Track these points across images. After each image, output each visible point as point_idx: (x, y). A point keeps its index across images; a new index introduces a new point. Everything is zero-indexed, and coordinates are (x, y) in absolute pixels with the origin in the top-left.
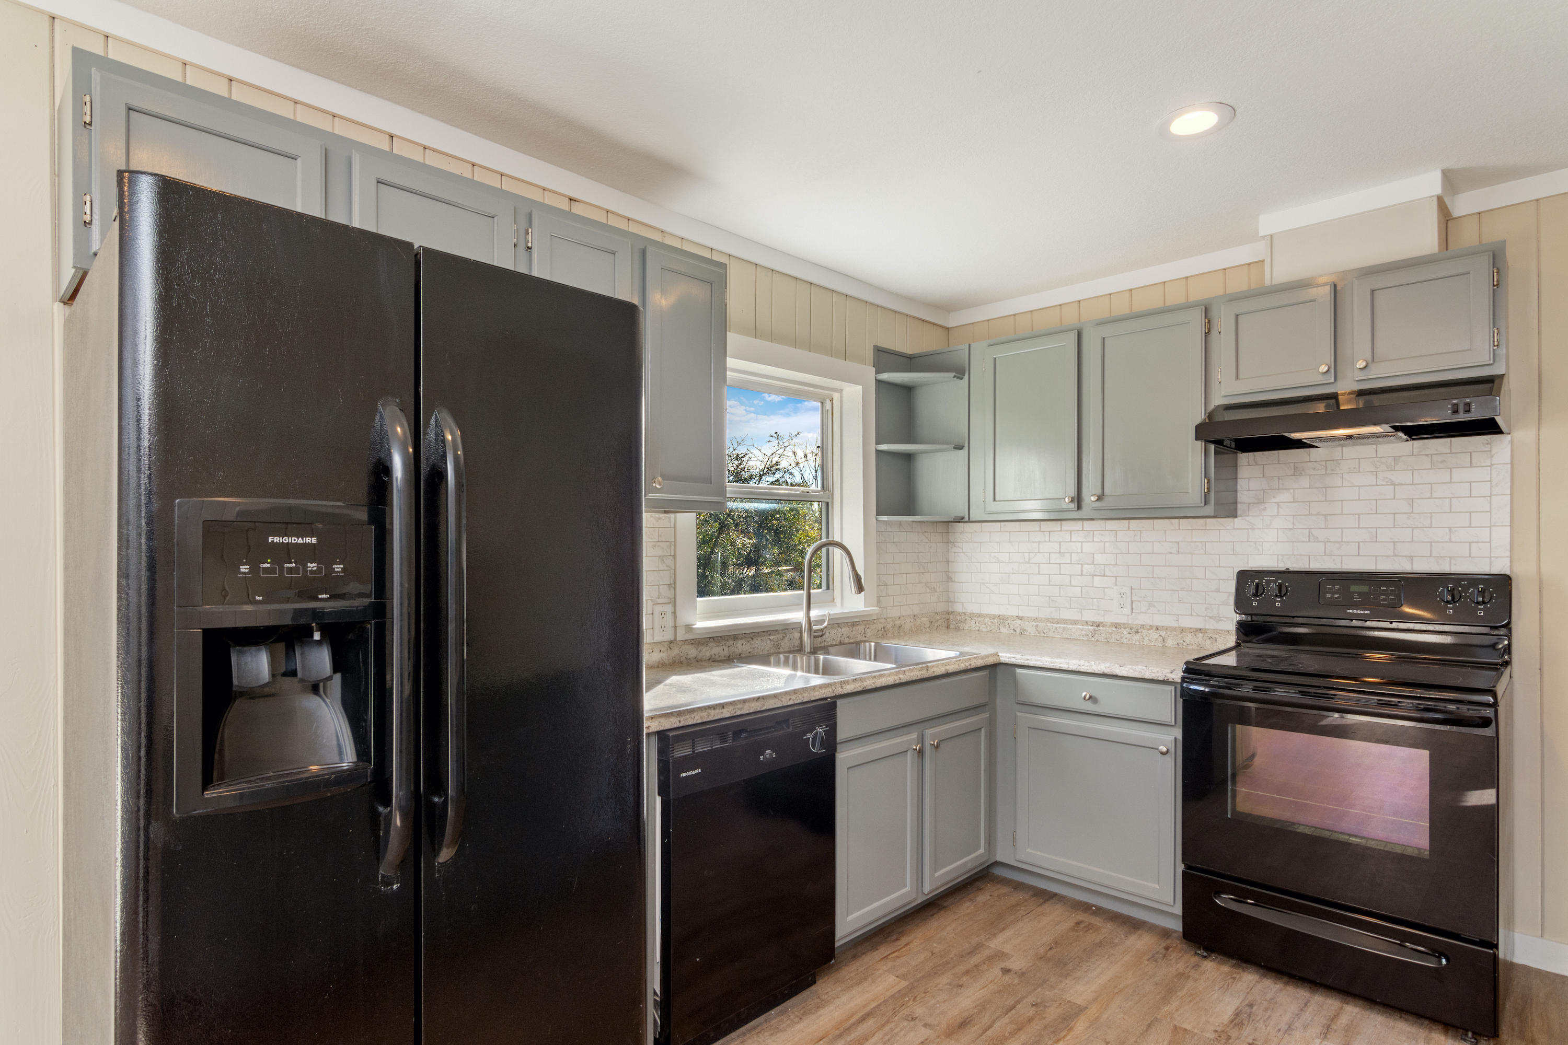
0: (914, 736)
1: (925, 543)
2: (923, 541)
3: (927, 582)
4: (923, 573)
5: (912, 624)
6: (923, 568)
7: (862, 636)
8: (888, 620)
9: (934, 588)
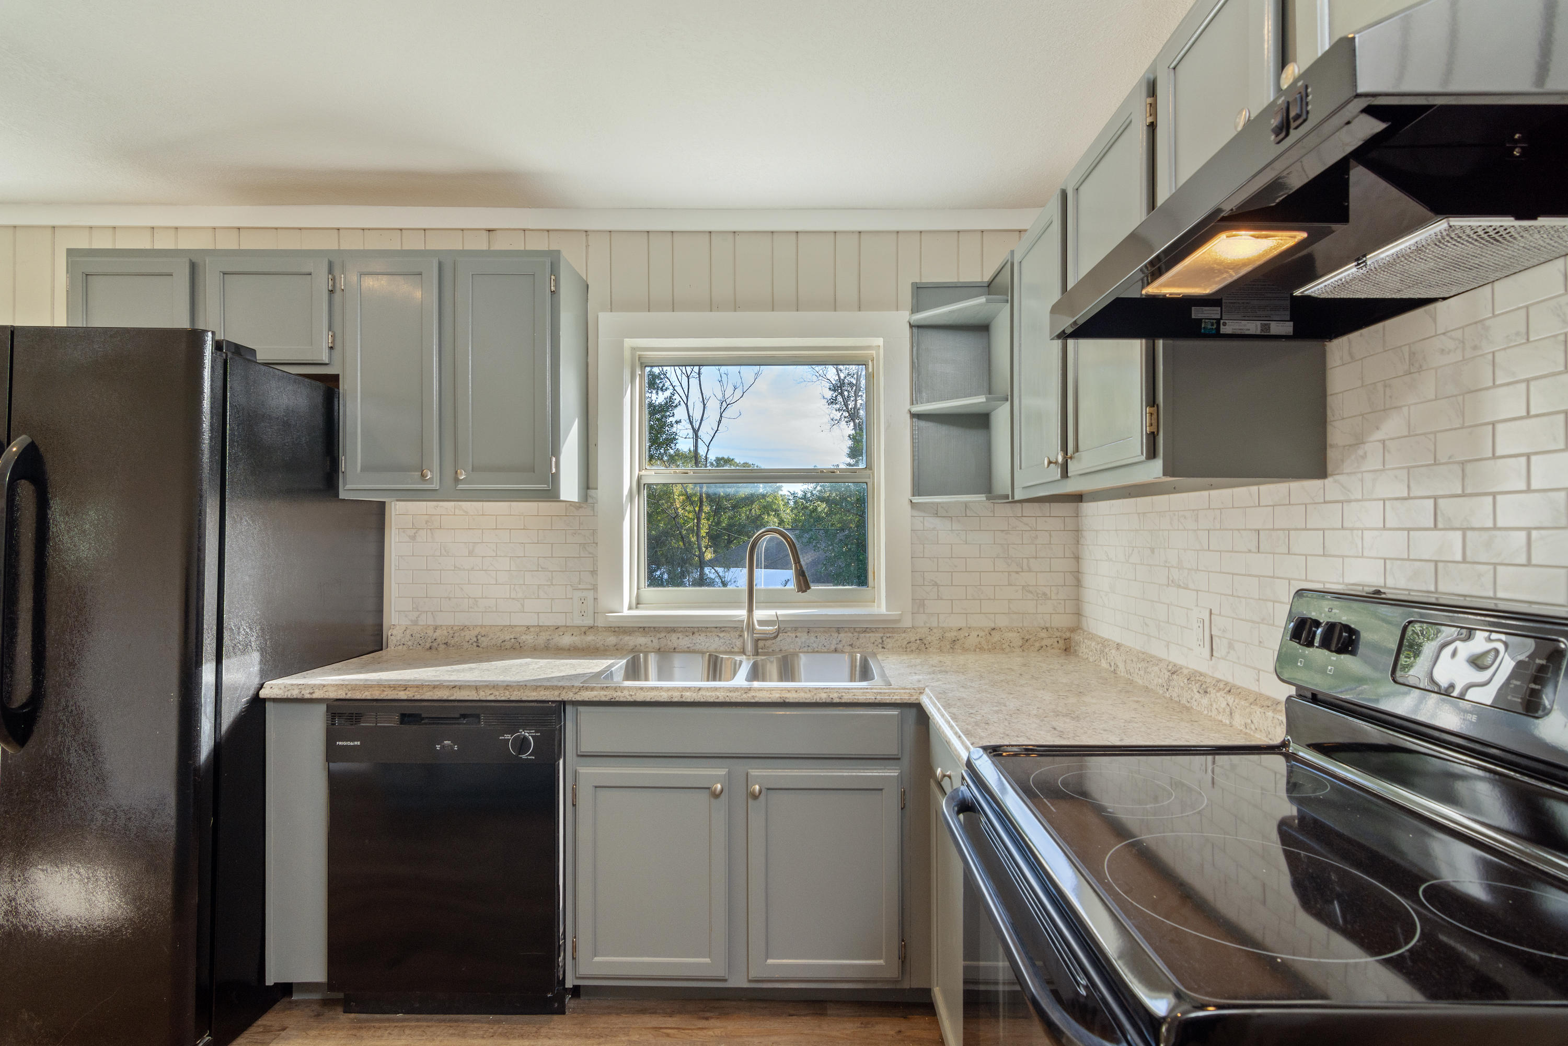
0: (722, 772)
1: (1022, 531)
2: (1017, 529)
3: (1029, 585)
4: (1017, 572)
5: (982, 639)
6: (1017, 565)
7: (877, 646)
8: (935, 631)
9: (1045, 594)
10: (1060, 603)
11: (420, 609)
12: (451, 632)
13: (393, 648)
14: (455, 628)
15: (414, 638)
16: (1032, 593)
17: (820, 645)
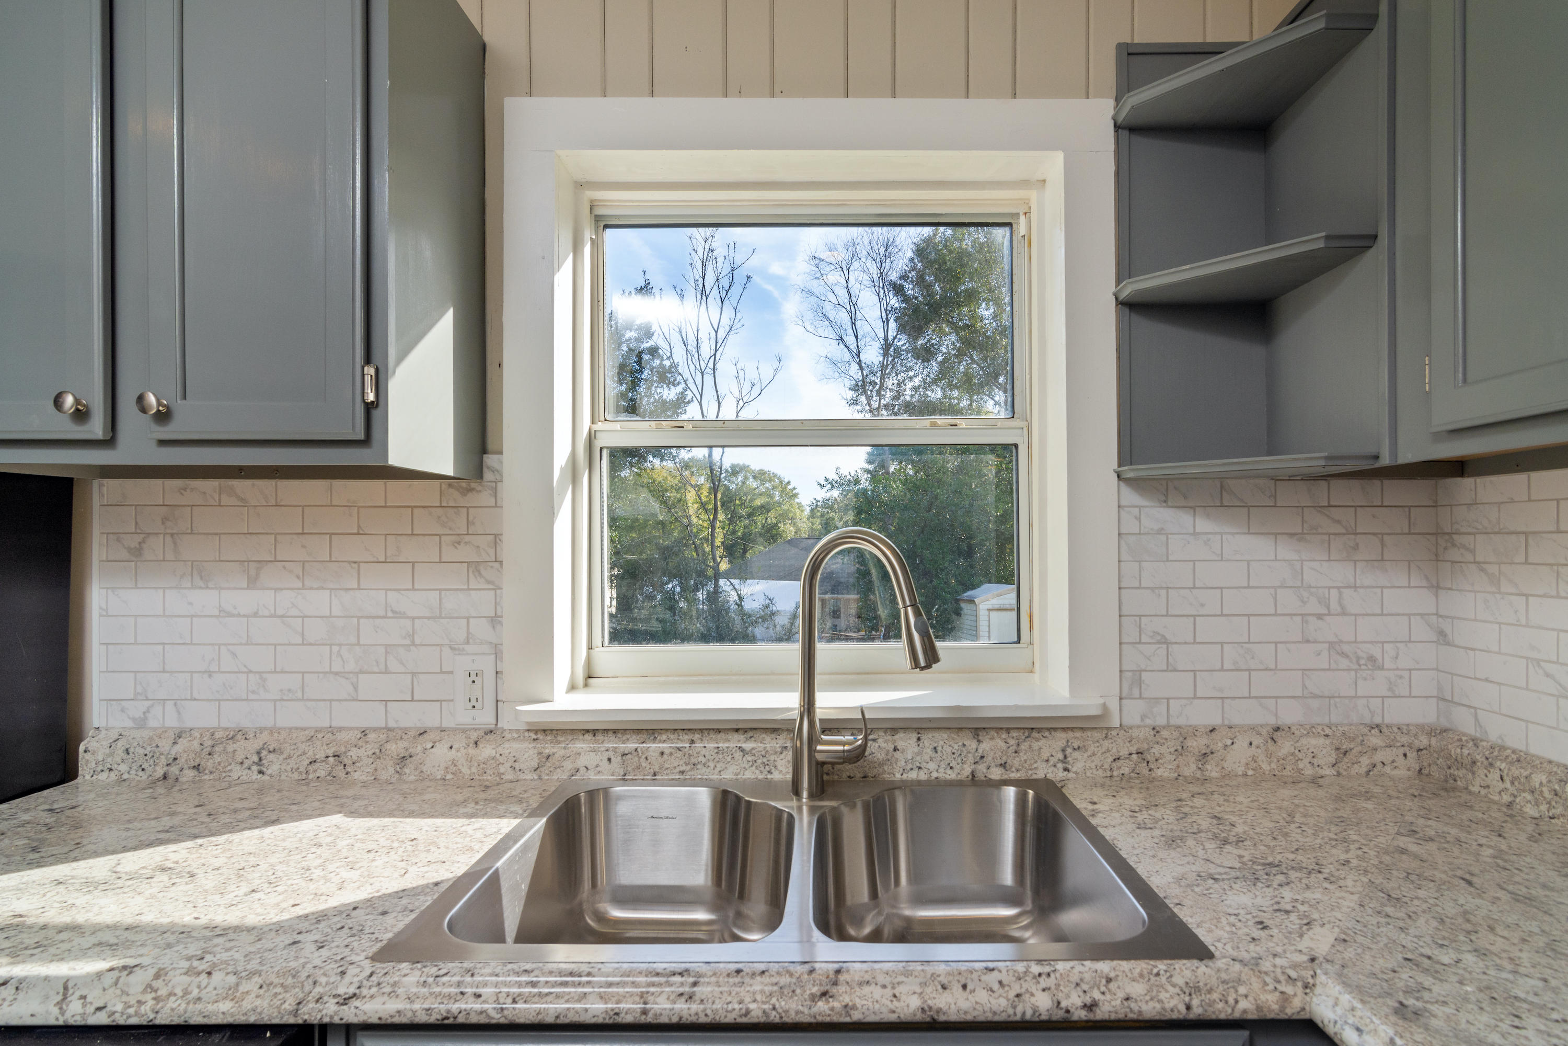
1: (1330, 534)
2: (1320, 530)
3: (1341, 642)
4: (1320, 617)
5: (1259, 751)
6: (1320, 603)
7: (1055, 766)
8: (1165, 733)
9: (1372, 659)
10: (1401, 677)
11: (150, 696)
12: (208, 743)
13: (88, 777)
14: (217, 736)
15: (131, 755)
16: (1347, 656)
17: (943, 766)
